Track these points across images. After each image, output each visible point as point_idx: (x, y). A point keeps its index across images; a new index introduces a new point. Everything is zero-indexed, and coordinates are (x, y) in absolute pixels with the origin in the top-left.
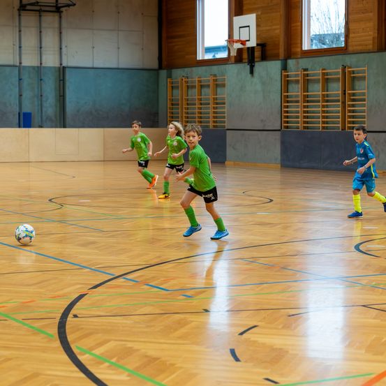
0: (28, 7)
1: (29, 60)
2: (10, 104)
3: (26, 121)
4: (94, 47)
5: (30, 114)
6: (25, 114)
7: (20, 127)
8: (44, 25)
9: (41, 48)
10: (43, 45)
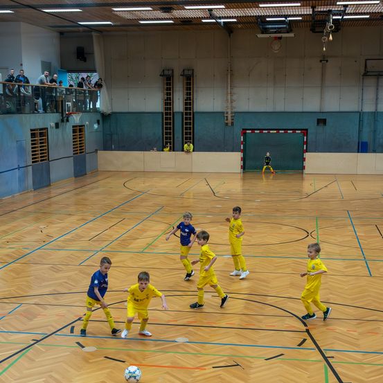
0: (368, 74)
1: (368, 108)
2: (353, 137)
3: (363, 148)
5: (366, 143)
6: (362, 143)
7: (358, 152)
8: (380, 84)
9: (377, 99)
10: (379, 97)
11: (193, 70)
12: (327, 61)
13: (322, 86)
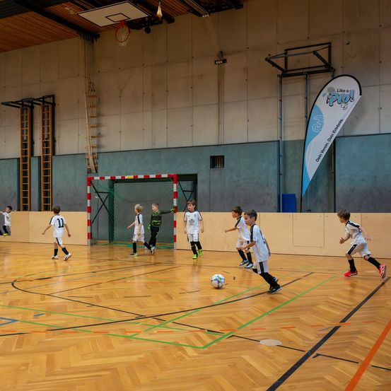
2: (267, 185)
4: (381, 108)
7: (278, 211)
8: (310, 89)
9: (306, 117)
11: (53, 96)
12: (225, 61)
13: (220, 103)
